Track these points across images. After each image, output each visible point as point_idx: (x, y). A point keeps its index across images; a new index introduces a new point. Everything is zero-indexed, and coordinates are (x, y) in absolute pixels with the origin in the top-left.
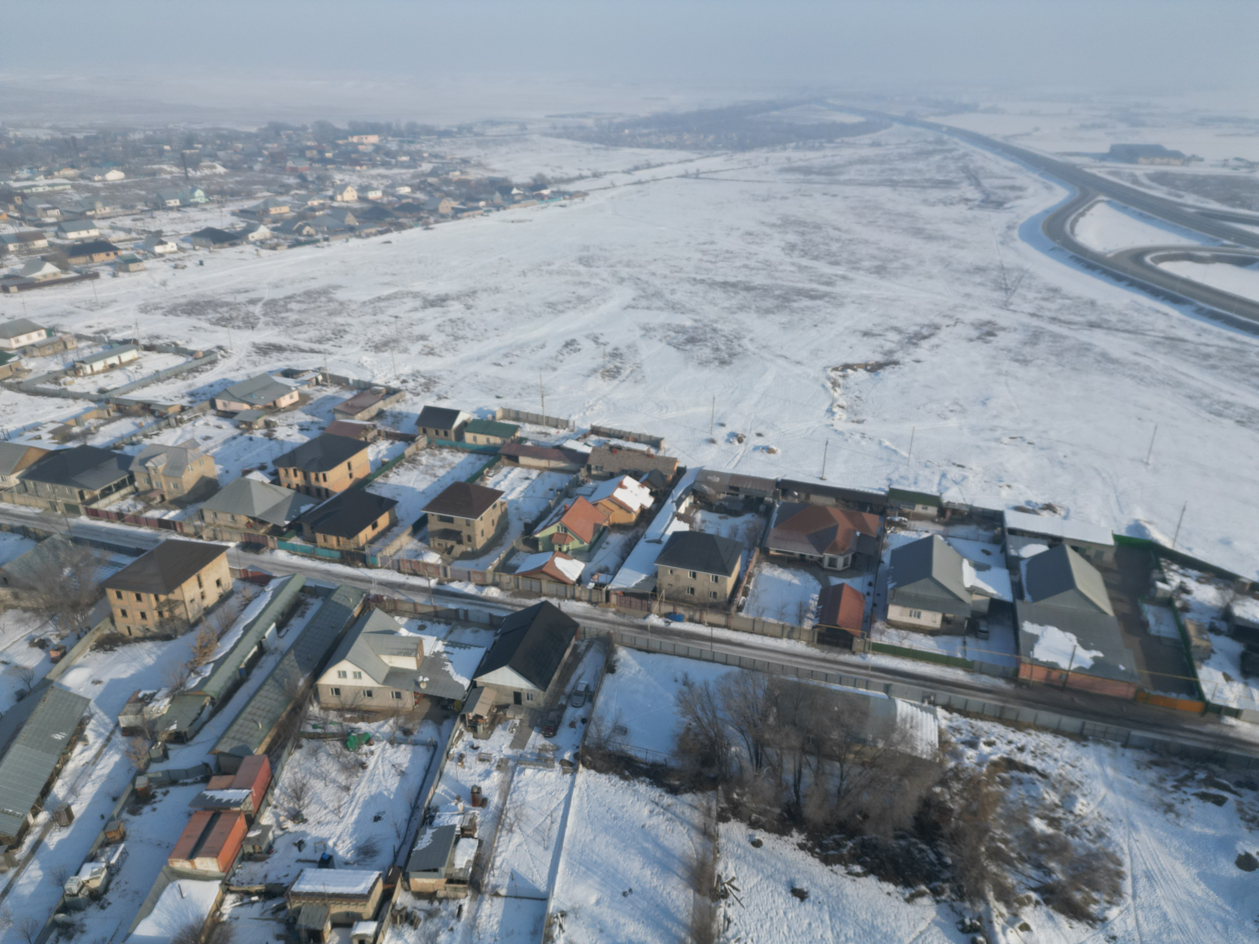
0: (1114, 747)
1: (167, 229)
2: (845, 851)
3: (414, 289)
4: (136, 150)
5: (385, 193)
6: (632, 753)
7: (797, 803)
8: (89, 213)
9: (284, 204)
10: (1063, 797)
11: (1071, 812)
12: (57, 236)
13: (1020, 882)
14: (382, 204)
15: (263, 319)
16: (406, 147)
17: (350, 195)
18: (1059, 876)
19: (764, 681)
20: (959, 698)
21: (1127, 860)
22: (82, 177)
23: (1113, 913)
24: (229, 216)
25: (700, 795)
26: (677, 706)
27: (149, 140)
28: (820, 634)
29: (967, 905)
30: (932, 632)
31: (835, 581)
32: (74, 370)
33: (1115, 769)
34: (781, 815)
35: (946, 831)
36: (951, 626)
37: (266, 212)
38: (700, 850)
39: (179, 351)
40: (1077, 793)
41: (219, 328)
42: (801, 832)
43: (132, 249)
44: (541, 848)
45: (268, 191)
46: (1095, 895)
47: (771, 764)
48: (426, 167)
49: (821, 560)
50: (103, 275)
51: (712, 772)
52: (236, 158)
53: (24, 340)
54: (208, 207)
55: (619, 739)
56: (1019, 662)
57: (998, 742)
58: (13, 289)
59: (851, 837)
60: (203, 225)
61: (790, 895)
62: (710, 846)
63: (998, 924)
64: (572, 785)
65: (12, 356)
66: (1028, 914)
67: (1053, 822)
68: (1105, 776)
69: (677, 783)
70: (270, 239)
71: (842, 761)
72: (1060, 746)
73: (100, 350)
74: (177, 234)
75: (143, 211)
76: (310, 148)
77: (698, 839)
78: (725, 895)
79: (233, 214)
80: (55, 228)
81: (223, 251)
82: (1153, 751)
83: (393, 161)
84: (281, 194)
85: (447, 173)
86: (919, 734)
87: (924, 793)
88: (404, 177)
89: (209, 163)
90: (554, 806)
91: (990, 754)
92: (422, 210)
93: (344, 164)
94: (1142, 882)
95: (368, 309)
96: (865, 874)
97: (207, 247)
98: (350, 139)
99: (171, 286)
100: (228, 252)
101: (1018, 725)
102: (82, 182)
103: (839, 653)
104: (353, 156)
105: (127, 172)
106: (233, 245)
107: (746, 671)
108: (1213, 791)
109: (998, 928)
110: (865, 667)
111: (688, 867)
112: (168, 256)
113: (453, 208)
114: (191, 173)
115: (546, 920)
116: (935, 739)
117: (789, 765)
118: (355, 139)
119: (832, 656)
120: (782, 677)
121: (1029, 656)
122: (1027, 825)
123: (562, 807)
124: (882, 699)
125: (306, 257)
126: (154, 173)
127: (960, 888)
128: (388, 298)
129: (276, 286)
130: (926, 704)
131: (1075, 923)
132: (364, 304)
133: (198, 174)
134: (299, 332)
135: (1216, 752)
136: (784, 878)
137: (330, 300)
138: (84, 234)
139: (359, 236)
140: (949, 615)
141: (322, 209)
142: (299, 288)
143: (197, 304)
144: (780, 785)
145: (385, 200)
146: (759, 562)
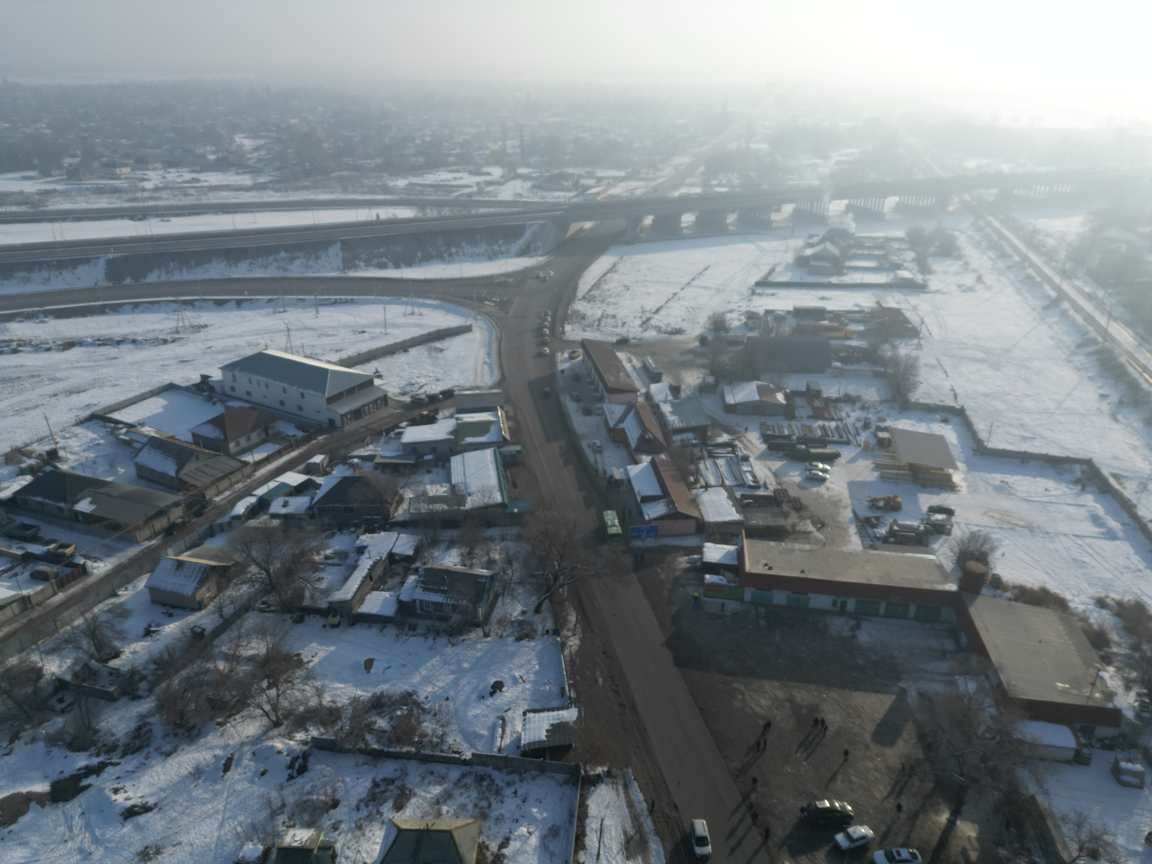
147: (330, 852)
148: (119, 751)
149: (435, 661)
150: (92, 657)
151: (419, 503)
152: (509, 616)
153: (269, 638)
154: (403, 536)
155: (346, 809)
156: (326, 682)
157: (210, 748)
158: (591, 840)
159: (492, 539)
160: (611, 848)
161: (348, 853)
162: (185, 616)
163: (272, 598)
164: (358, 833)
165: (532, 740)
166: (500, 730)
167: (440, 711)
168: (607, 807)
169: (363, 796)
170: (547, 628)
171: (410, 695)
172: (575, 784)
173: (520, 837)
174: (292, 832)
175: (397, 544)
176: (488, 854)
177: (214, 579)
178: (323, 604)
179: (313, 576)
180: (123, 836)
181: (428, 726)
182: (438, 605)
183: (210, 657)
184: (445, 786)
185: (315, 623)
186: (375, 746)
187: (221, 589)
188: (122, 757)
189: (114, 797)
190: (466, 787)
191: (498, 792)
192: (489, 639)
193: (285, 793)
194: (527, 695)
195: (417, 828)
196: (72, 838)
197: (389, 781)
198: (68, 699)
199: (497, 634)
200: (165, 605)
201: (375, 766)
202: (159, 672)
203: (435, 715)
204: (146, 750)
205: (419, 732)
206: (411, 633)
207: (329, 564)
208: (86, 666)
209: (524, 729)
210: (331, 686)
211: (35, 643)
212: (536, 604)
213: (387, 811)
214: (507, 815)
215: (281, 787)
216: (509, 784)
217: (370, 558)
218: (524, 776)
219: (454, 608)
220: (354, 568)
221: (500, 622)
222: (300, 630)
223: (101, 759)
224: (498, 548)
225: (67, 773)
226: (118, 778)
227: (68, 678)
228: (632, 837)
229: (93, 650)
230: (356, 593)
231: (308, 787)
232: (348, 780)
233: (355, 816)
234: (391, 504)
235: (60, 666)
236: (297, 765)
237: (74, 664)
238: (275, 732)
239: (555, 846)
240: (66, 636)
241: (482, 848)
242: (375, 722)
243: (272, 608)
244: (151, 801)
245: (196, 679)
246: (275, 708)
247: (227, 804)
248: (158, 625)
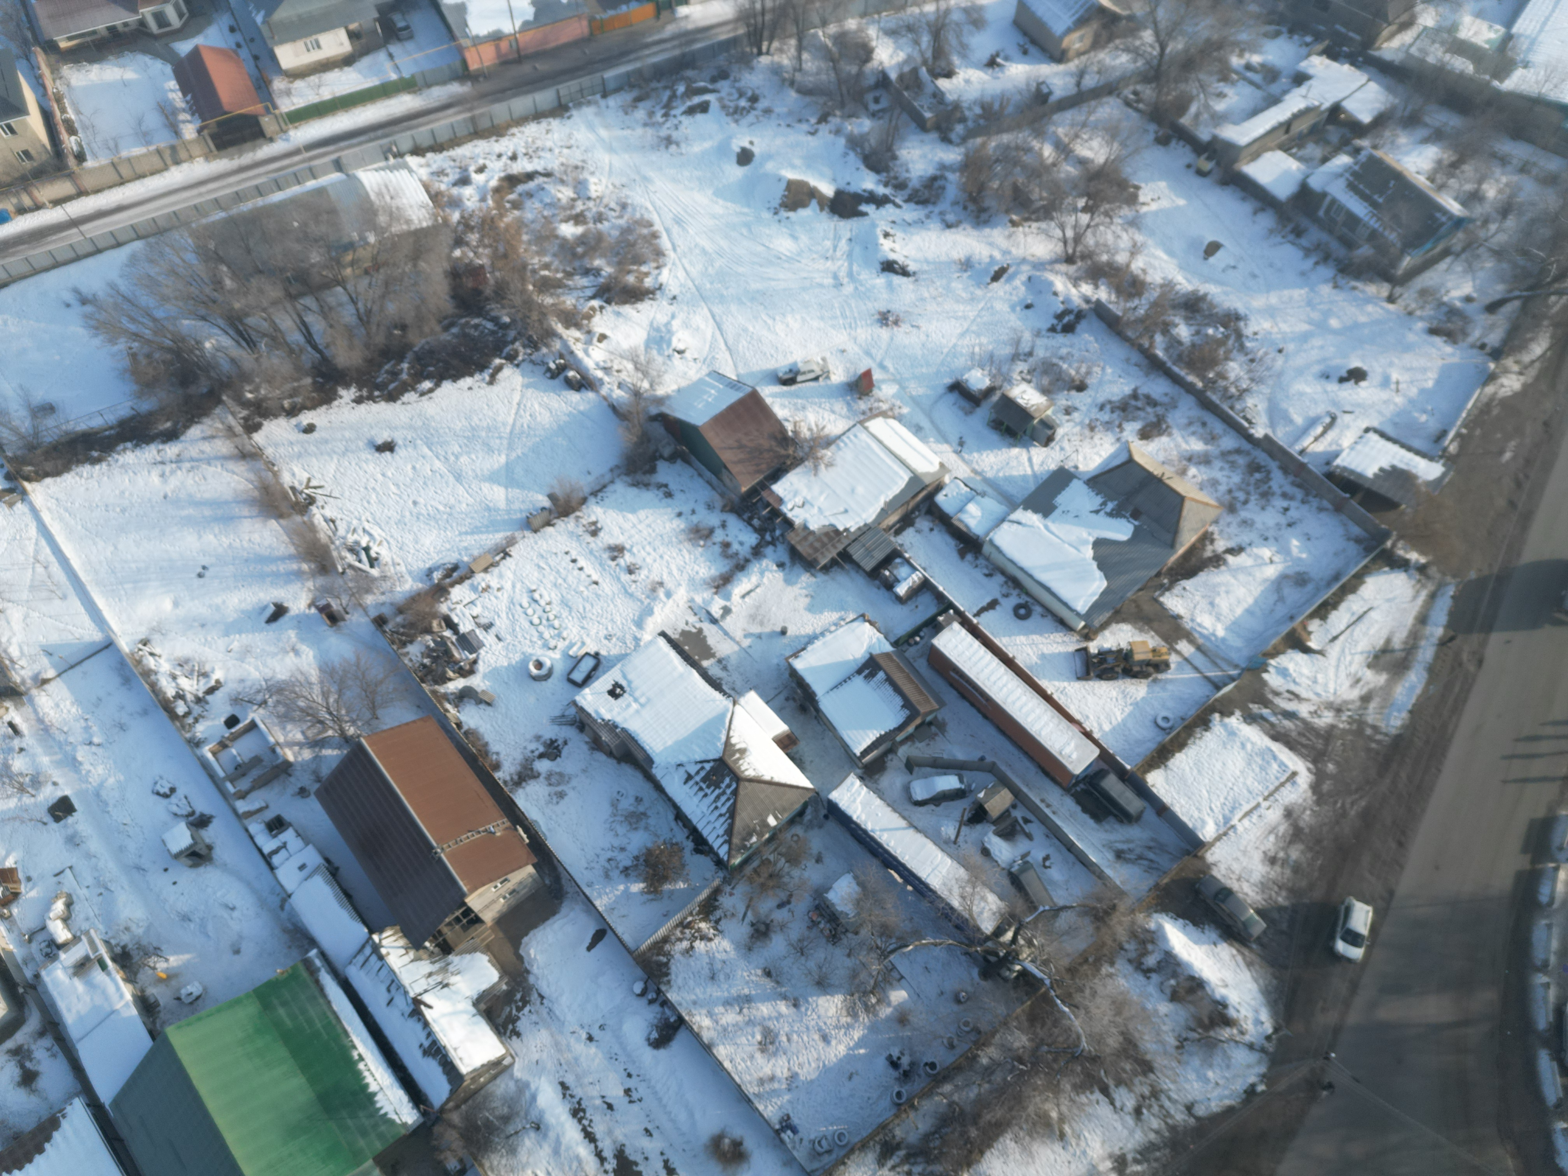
0: (596, 103)
2: (404, 376)
6: (82, 427)
7: (325, 360)
10: (575, 187)
11: (589, 198)
13: (578, 298)
18: (608, 270)
19: (184, 239)
20: (422, 133)
21: (655, 218)
23: (665, 276)
25: (207, 421)
26: (96, 335)
28: (213, 137)
29: (544, 350)
30: (347, 61)
31: (184, 48)
33: (607, 127)
34: (315, 383)
35: (488, 291)
36: (363, 41)
38: (252, 476)
40: (585, 175)
42: (347, 386)
44: (57, 602)
46: (644, 269)
47: (264, 335)
49: (142, 23)
51: (203, 386)
55: (50, 422)
56: (460, 50)
57: (487, 163)
59: (401, 358)
61: (377, 455)
62: (260, 465)
63: (578, 350)
64: (35, 512)
66: (600, 323)
67: (578, 219)
68: (601, 140)
69: (168, 425)
71: (341, 282)
72: (548, 132)
77: (241, 467)
78: (311, 500)
82: (632, 86)
86: (405, 201)
87: (446, 266)
90: (31, 550)
91: (487, 181)
94: (675, 230)
96: (438, 385)
101: (497, 131)
103: (254, 149)
107: (152, 240)
108: (696, 100)
109: (580, 354)
110: (297, 152)
111: (252, 502)
115: (129, 661)
116: (424, 198)
117: (286, 323)
119: (247, 158)
120: (204, 221)
121: (467, 36)
122: (557, 237)
123: (43, 543)
124: (341, 182)
127: (530, 338)
130: (392, 161)
131: (640, 306)
135: (684, 55)
136: (361, 444)
140: (353, 26)
144: (291, 351)
146: (54, 70)
147: (1049, 432)
148: (906, 193)
149: (1299, 294)
150: (925, 62)
151: (1434, 42)
152: (1443, 291)
153: (1116, 145)
154: (1373, 86)
155: (1089, 400)
156: (1150, 242)
157: (991, 244)
158: (1339, 618)
159: (1504, 161)
160: (1357, 642)
161: (1066, 444)
162: (1040, 62)
163: (1148, 92)
164: (1087, 432)
165: (1353, 466)
166: (1319, 429)
167: (1261, 359)
168: (1389, 600)
169: (1115, 399)
170: (1486, 340)
171: (1238, 317)
172: (1368, 550)
173: (1257, 557)
174: (1024, 386)
175: (1358, 95)
176: (1209, 548)
177: (1095, 25)
178: (1204, 134)
179: (1216, 85)
180: (874, 287)
181: (1235, 369)
182: (1353, 220)
183: (1040, 134)
184: (1209, 447)
185: (1181, 154)
186: (1160, 353)
187: (1097, 44)
188: (906, 201)
189: (882, 240)
190: (1233, 465)
191: (1266, 495)
192: (1391, 307)
193: (1039, 342)
194: (1389, 410)
195: (1151, 469)
196: (833, 258)
197: (1151, 402)
198: (884, 103)
199: (1406, 307)
200: (1025, 33)
201: (1147, 375)
202: (982, 122)
203: (1252, 361)
204: (930, 208)
205: (1218, 368)
206: (1291, 237)
207: (1245, 79)
208: (915, 71)
209: (1352, 448)
210: (1153, 250)
211: (879, 13)
212: (1497, 297)
213: (1131, 430)
214: (1259, 525)
215: (1038, 334)
216: (1285, 496)
217: (1305, 97)
218: (1311, 498)
219: (1373, 236)
220: (1274, 101)
221: (1424, 293)
222: (1157, 154)
223: (887, 191)
224: (1504, 179)
225: (854, 188)
226: (894, 222)
227: (893, 76)
228: (1393, 651)
229: (929, 54)
230: (1255, 141)
231: (1064, 351)
232: (1109, 370)
233: (1095, 414)
234: (1390, 24)
235: (891, 57)
236: (1066, 319)
237: (906, 62)
238: (1063, 267)
239: (1293, 595)
240: (911, 21)
241: (1206, 538)
242: (1176, 326)
243: (1141, 106)
244: (912, 267)
245: (1014, 153)
246: (1078, 239)
247: (978, 316)
248: (1007, 59)
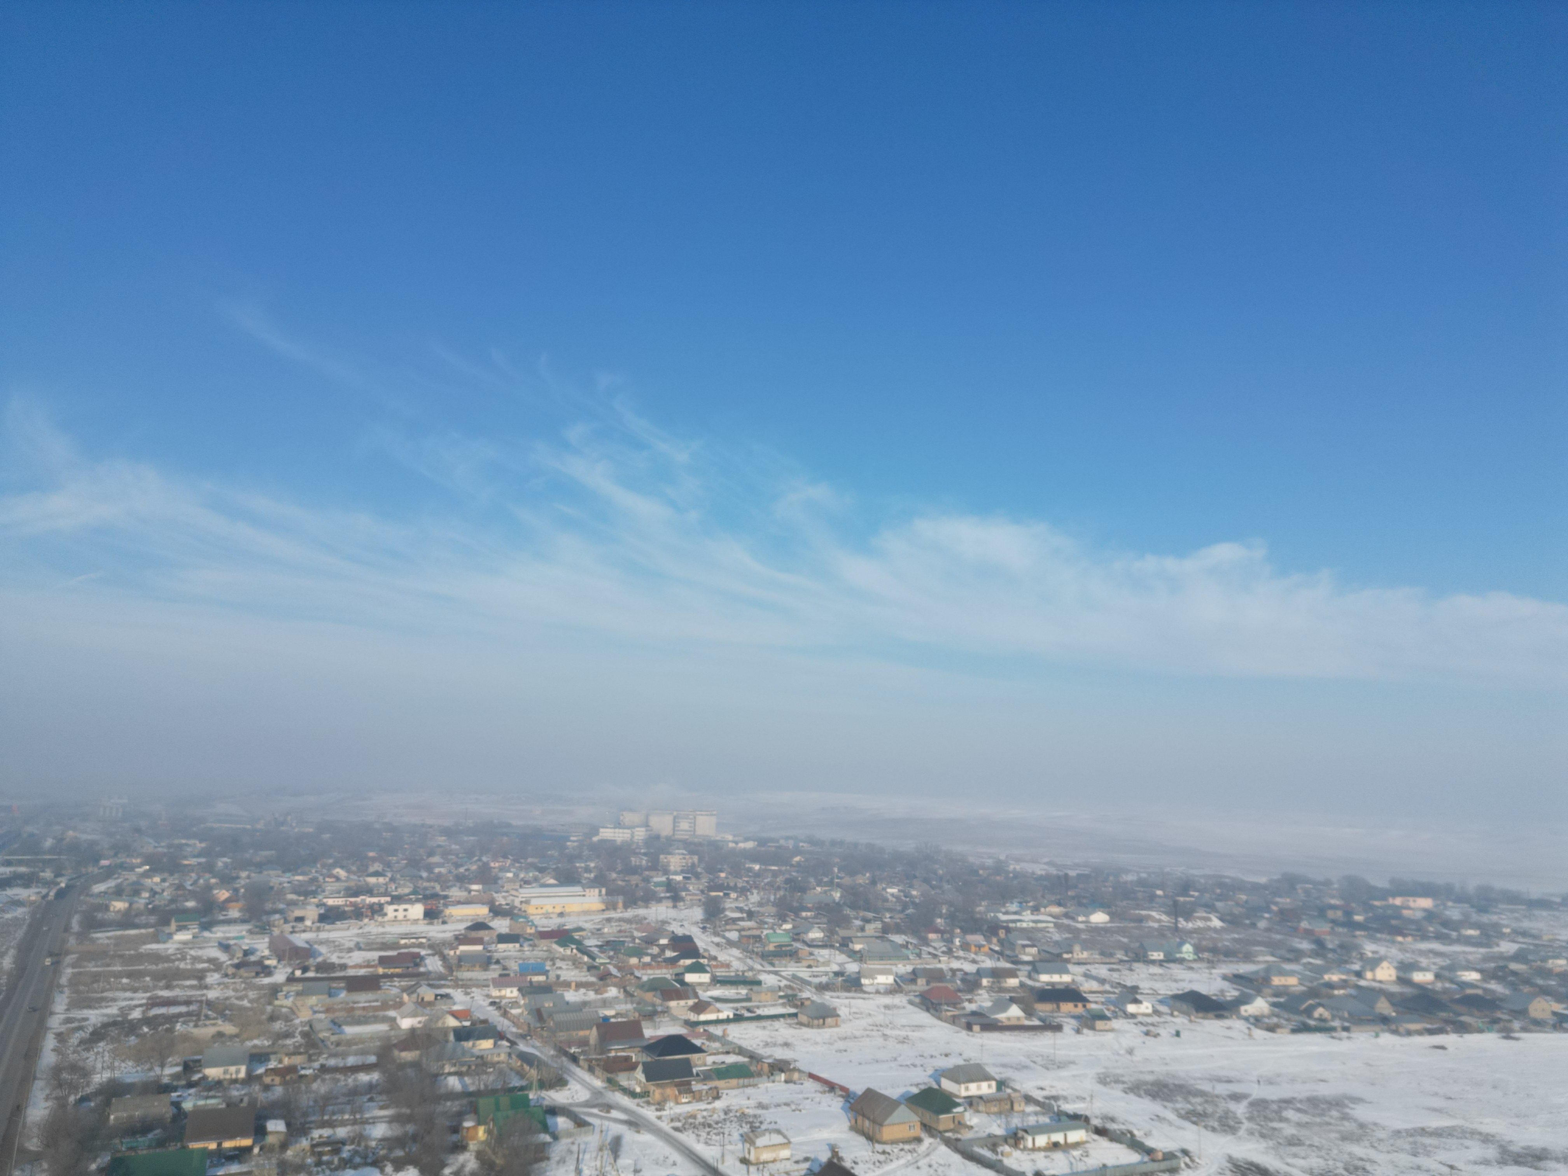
1: (1145, 985)
3: (1485, 1129)
4: (1126, 893)
5: (1438, 976)
8: (1065, 956)
9: (1291, 973)
12: (1029, 977)
14: (1433, 991)
15: (1246, 1125)
16: (1475, 917)
17: (1385, 973)
22: (1066, 915)
24: (1219, 980)
27: (1141, 883)
32: (1015, 1138)
37: (1266, 981)
39: (1135, 1145)
41: (1187, 1124)
43: (1103, 1003)
45: (1273, 955)
48: (1507, 947)
50: (1067, 1029)
52: (1237, 911)
53: (974, 1089)
54: (1195, 965)
58: (976, 1028)
60: (1187, 987)
65: (958, 1105)
70: (1268, 1017)
73: (1045, 1120)
74: (1155, 993)
75: (1121, 961)
76: (1334, 907)
79: (1225, 978)
80: (1029, 968)
81: (1206, 1022)
83: (1454, 934)
84: (1289, 960)
85: (1544, 960)
88: (1470, 957)
89: (1204, 915)
92: (1499, 1008)
93: (1378, 930)
95: (1402, 1143)
97: (1187, 1014)
98: (1391, 901)
99: (1138, 1056)
100: (1212, 1026)
102: (1066, 921)
104: (1394, 922)
105: (1112, 915)
106: (1219, 1017)
112: (1140, 1019)
113: (1555, 1014)
114: (1182, 923)
118: (1398, 901)
125: (1315, 1049)
126: (1140, 920)
128: (1438, 1133)
129: (1270, 1082)
132: (1397, 1133)
133: (1190, 925)
134: (1295, 1156)
137: (1345, 1117)
138: (1056, 978)
139: (1395, 1032)
141: (1343, 988)
142: (1301, 1091)
143: (1166, 1086)
145: (1439, 986)
